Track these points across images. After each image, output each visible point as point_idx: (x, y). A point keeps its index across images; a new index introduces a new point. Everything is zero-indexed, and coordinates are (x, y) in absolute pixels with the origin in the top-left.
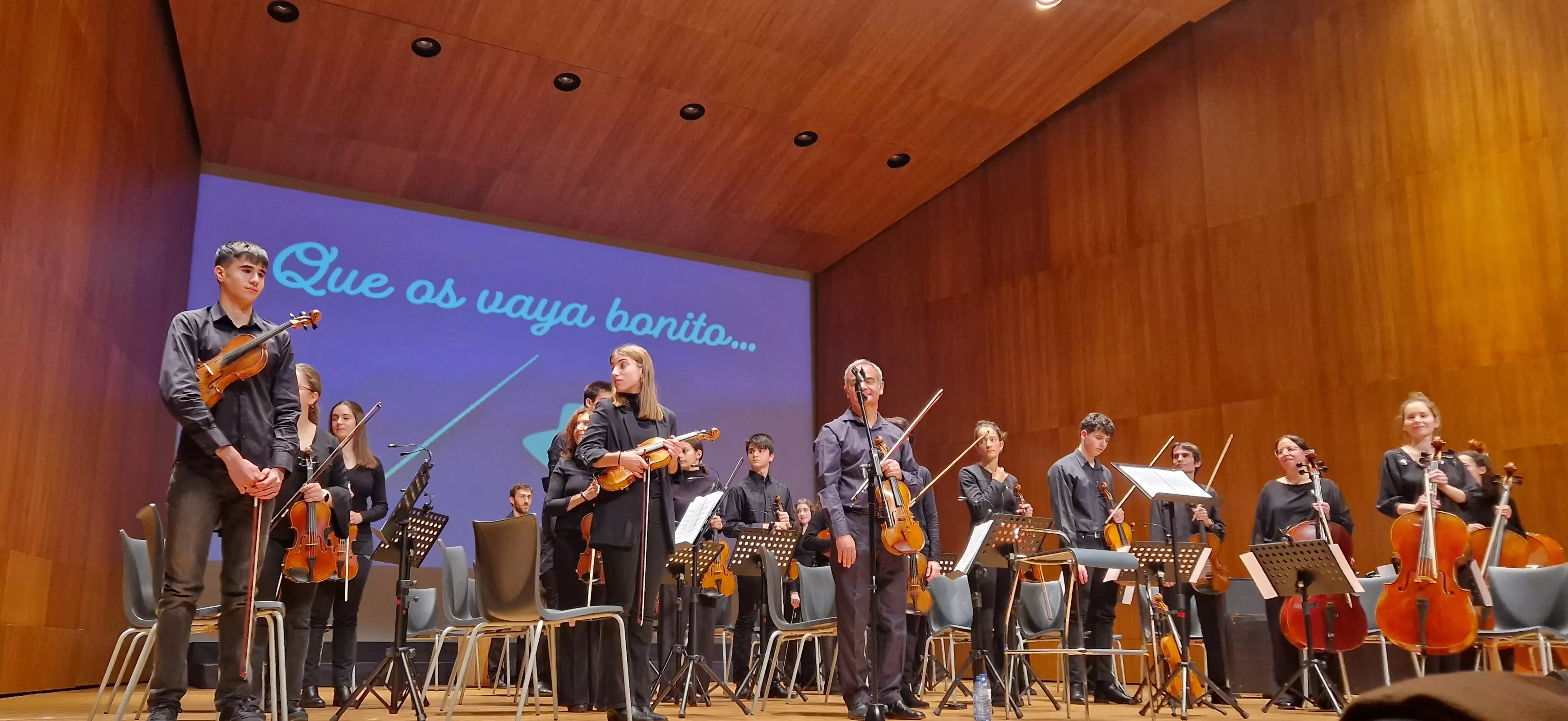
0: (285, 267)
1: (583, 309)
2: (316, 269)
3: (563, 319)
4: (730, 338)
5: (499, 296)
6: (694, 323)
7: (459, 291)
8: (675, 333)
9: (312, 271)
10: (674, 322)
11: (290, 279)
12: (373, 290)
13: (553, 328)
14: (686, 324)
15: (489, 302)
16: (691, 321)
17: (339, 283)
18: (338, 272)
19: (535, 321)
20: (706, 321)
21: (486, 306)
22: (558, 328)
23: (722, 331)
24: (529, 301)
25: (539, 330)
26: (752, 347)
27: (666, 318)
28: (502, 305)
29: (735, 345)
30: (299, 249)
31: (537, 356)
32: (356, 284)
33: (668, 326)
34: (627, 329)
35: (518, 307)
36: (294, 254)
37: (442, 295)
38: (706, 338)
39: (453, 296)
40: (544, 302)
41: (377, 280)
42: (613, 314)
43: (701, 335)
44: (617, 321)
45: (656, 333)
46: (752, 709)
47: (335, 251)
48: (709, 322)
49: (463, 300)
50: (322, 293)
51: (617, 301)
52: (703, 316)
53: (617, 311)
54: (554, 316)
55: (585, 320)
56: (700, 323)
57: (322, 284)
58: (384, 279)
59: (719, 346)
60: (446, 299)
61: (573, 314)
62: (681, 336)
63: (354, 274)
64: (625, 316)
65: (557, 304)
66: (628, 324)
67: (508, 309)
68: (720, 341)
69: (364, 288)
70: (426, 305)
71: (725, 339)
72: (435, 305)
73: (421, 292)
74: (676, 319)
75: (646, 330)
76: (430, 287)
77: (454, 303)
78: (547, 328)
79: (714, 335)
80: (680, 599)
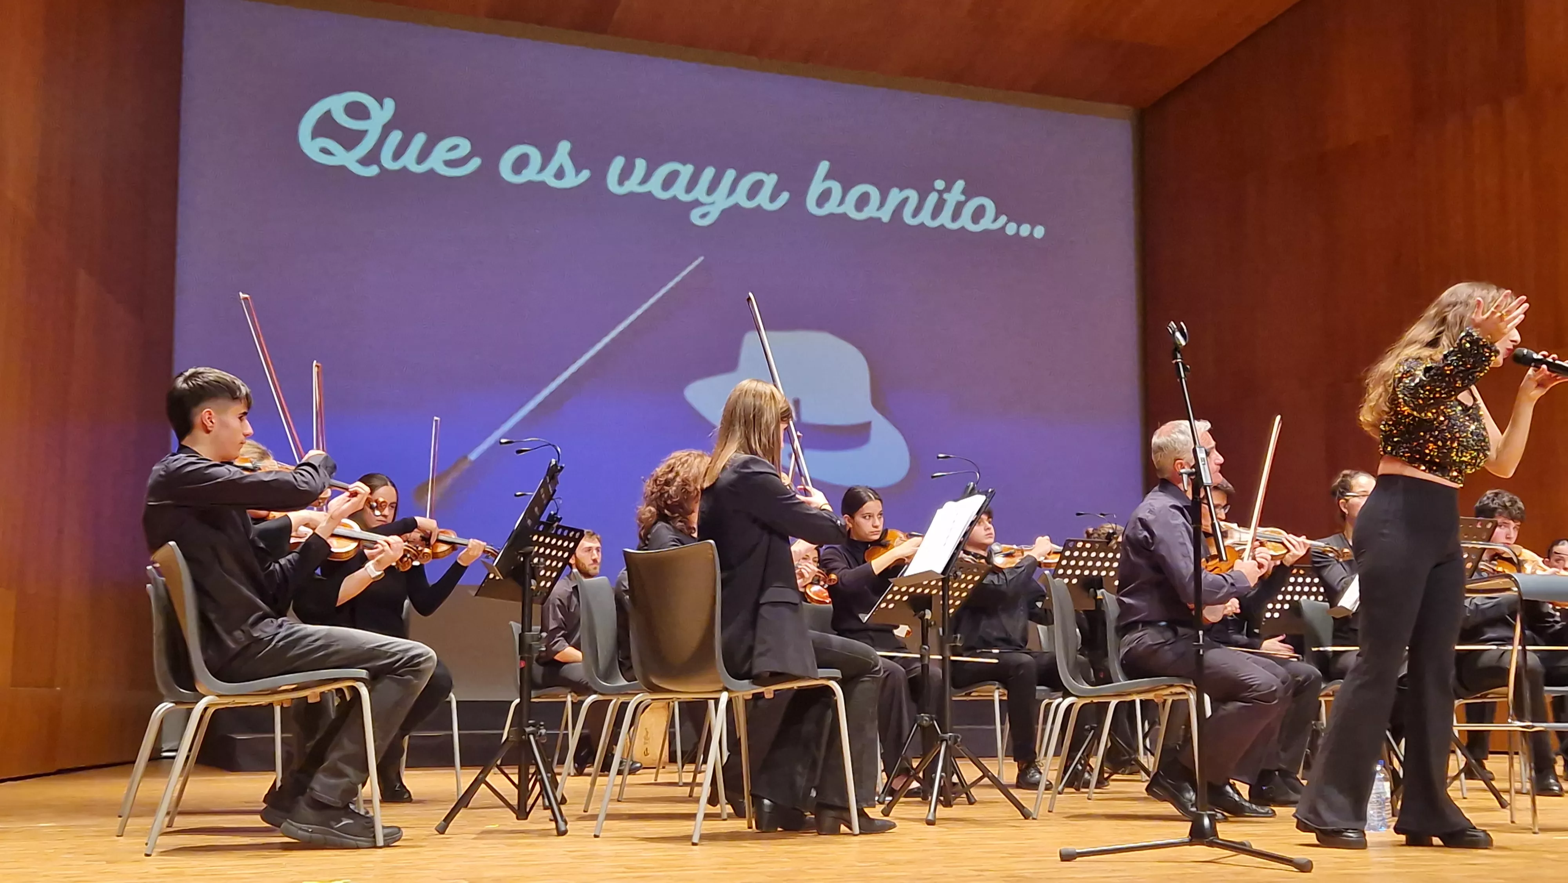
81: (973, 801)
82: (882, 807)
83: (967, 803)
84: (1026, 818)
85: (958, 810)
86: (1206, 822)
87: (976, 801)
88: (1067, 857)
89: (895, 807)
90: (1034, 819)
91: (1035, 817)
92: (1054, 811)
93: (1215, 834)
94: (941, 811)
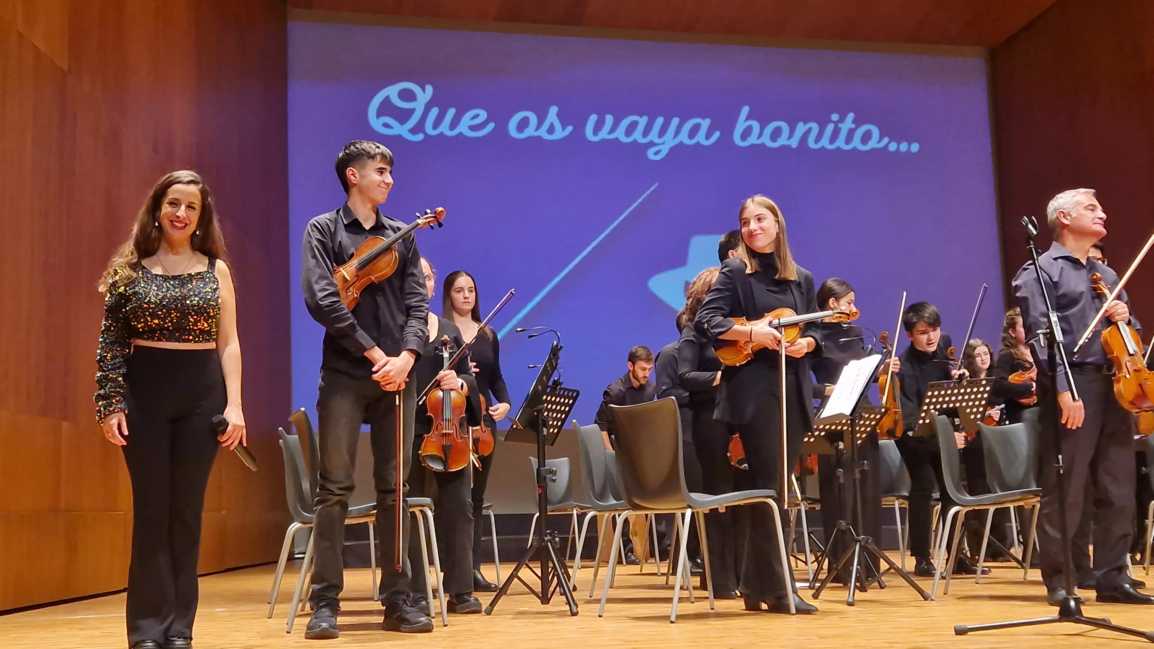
0: (380, 113)
1: (706, 123)
2: (412, 111)
3: (684, 137)
4: (886, 140)
5: (609, 119)
6: (840, 125)
7: (564, 119)
8: (818, 140)
9: (407, 114)
10: (815, 127)
11: (386, 125)
12: (472, 128)
13: (672, 149)
14: (830, 127)
15: (598, 127)
16: (836, 123)
17: (436, 124)
18: (435, 111)
19: (652, 144)
20: (854, 122)
21: (595, 132)
22: (678, 150)
23: (876, 132)
24: (643, 121)
25: (657, 153)
26: (915, 147)
27: (805, 124)
28: (613, 130)
29: (893, 147)
30: (392, 92)
31: (657, 184)
32: (453, 125)
33: (809, 131)
34: (759, 142)
35: (630, 129)
36: (387, 100)
37: (546, 125)
38: (856, 143)
39: (558, 125)
40: (660, 121)
41: (476, 116)
42: (741, 125)
43: (849, 139)
44: (746, 134)
45: (794, 143)
47: (429, 89)
48: (858, 122)
49: (570, 129)
50: (420, 137)
51: (745, 110)
52: (851, 116)
53: (745, 121)
54: (673, 134)
55: (708, 137)
56: (848, 123)
57: (419, 128)
58: (483, 115)
59: (873, 150)
60: (551, 130)
61: (694, 131)
62: (825, 142)
63: (451, 112)
64: (756, 125)
65: (676, 121)
66: (760, 136)
67: (620, 134)
68: (873, 144)
69: (463, 128)
70: (530, 138)
71: (880, 141)
72: (539, 138)
73: (523, 124)
74: (818, 123)
75: (782, 141)
76: (533, 118)
77: (560, 134)
78: (665, 150)
79: (866, 138)
80: (841, 470)
81: (884, 586)
82: (813, 591)
83: (879, 587)
84: (926, 599)
85: (871, 594)
86: (1072, 603)
87: (886, 586)
88: (960, 632)
89: (823, 591)
90: (932, 600)
91: (933, 599)
92: (948, 594)
93: (1080, 612)
94: (859, 595)
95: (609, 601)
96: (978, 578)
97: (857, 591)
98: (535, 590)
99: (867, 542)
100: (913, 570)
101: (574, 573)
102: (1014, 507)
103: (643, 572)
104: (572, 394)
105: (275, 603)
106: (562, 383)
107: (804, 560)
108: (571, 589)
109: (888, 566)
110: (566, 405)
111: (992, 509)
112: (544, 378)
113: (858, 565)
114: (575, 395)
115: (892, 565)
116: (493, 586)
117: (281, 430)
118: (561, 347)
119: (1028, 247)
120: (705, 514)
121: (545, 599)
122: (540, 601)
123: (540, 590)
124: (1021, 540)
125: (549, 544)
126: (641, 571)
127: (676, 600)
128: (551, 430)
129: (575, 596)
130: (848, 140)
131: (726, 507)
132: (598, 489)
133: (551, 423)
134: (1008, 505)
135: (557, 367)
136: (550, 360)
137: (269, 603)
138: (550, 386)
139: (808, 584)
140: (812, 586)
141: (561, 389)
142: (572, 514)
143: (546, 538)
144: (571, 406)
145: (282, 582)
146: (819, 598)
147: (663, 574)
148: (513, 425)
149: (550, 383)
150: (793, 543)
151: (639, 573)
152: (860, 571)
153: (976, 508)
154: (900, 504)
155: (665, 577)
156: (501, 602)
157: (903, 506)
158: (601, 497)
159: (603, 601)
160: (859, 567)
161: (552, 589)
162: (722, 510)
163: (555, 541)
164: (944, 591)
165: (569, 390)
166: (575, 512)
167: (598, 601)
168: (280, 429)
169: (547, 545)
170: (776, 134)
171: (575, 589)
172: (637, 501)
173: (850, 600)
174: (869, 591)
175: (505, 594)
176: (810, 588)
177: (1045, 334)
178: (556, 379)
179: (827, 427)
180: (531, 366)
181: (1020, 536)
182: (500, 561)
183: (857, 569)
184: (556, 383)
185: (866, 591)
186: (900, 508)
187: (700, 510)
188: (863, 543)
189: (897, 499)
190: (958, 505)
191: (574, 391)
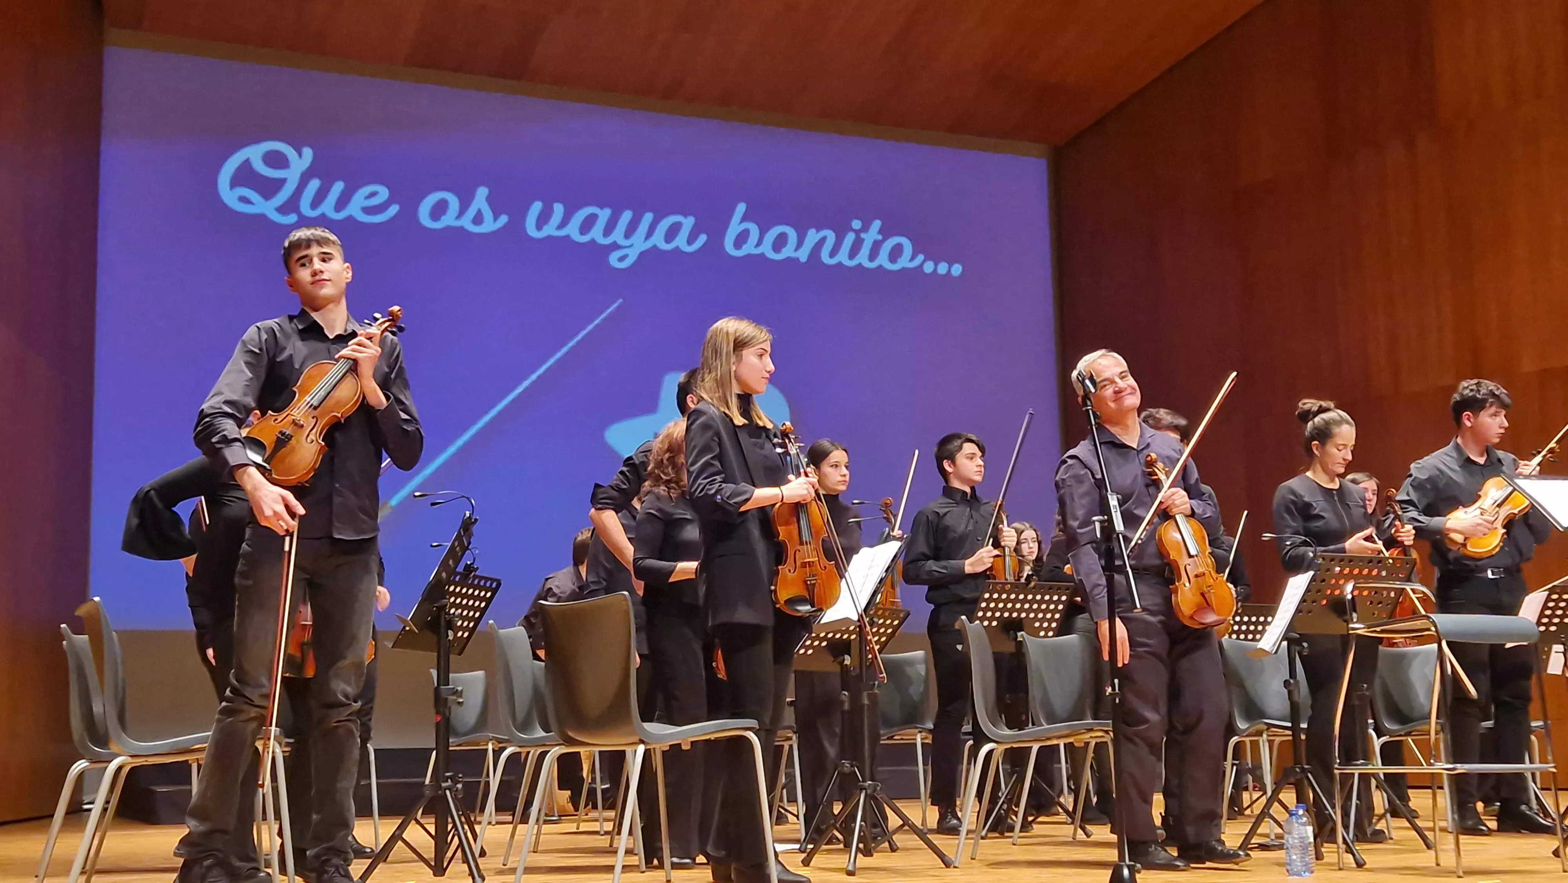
0: (236, 182)
1: (688, 222)
2: (282, 182)
3: (658, 240)
4: (921, 258)
5: (559, 209)
6: (863, 235)
7: (497, 206)
8: (833, 253)
9: (275, 186)
10: (830, 236)
11: (244, 200)
12: (367, 210)
13: (642, 254)
14: (850, 238)
15: (543, 219)
16: (857, 232)
17: (316, 202)
18: (314, 185)
19: (615, 246)
20: (880, 232)
22: (650, 256)
23: (908, 246)
24: (604, 215)
25: (622, 259)
26: (957, 270)
27: (818, 230)
28: (563, 224)
29: (929, 267)
30: (254, 154)
31: (621, 301)
32: (340, 205)
33: (822, 241)
34: (757, 251)
35: (588, 224)
36: (247, 162)
37: (471, 212)
38: (883, 260)
39: (488, 213)
40: (627, 217)
41: (373, 194)
42: (734, 228)
43: (873, 254)
44: (741, 239)
45: (803, 255)
46: (956, 858)
47: (308, 153)
48: (886, 232)
49: (504, 219)
50: (292, 219)
51: (741, 208)
52: (877, 224)
53: (741, 222)
54: (645, 235)
55: (690, 242)
56: (872, 235)
57: (290, 206)
58: (383, 193)
59: (904, 270)
60: (478, 219)
61: (672, 232)
62: (842, 257)
63: (338, 187)
64: (754, 230)
65: (648, 217)
66: (759, 244)
67: (572, 230)
68: (904, 262)
69: (355, 209)
70: (448, 229)
71: (912, 259)
72: (462, 228)
73: (439, 210)
74: (834, 231)
75: (788, 252)
76: (453, 201)
77: (490, 225)
78: (633, 256)
79: (896, 253)
80: (846, 693)
81: (895, 848)
82: (803, 855)
87: (898, 848)
94: (862, 861)
95: (529, 870)
96: (1016, 837)
97: (860, 855)
98: (425, 856)
99: (875, 790)
100: (935, 826)
101: (483, 831)
102: (1065, 745)
103: (581, 830)
104: (491, 584)
105: (44, 878)
106: (477, 568)
107: (796, 813)
108: (477, 854)
109: (901, 822)
110: (482, 599)
111: (1035, 747)
112: (451, 562)
113: (861, 821)
114: (494, 585)
115: (906, 821)
116: (368, 850)
117: (65, 628)
118: (476, 520)
119: (1084, 409)
120: (663, 752)
121: (439, 869)
122: (431, 872)
123: (433, 855)
124: (1073, 787)
125: (448, 792)
126: (578, 829)
127: (618, 869)
128: (460, 634)
129: (482, 864)
130: (873, 256)
131: (692, 743)
132: (520, 714)
133: (459, 623)
134: (1055, 742)
135: (470, 547)
136: (459, 537)
137: (36, 876)
138: (459, 573)
139: (797, 846)
140: (802, 849)
141: (475, 577)
142: (487, 750)
143: (444, 785)
144: (489, 601)
145: (56, 844)
146: (811, 864)
147: (607, 833)
148: (404, 627)
149: (460, 569)
150: (782, 789)
151: (575, 830)
152: (864, 828)
153: (1015, 746)
154: (922, 739)
155: (609, 837)
156: (378, 873)
157: (926, 741)
158: (525, 727)
159: (520, 870)
160: (863, 823)
161: (449, 854)
162: (686, 747)
163: (457, 788)
164: (972, 855)
165: (487, 579)
166: (490, 747)
167: (513, 871)
168: (63, 626)
169: (445, 793)
170: (780, 242)
171: (483, 853)
172: (571, 734)
173: (850, 868)
174: (875, 854)
175: (385, 861)
176: (801, 851)
177: (1101, 522)
178: (469, 563)
179: (830, 635)
180: (435, 544)
181: (1072, 782)
182: (380, 815)
183: (861, 826)
184: (469, 569)
185: (872, 856)
186: (923, 744)
187: (657, 746)
188: (869, 791)
189: (920, 732)
190: (991, 741)
191: (493, 580)
